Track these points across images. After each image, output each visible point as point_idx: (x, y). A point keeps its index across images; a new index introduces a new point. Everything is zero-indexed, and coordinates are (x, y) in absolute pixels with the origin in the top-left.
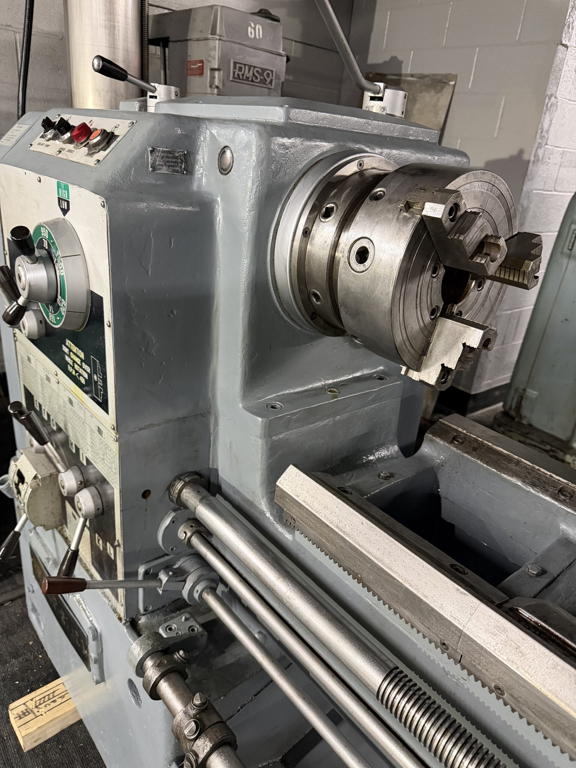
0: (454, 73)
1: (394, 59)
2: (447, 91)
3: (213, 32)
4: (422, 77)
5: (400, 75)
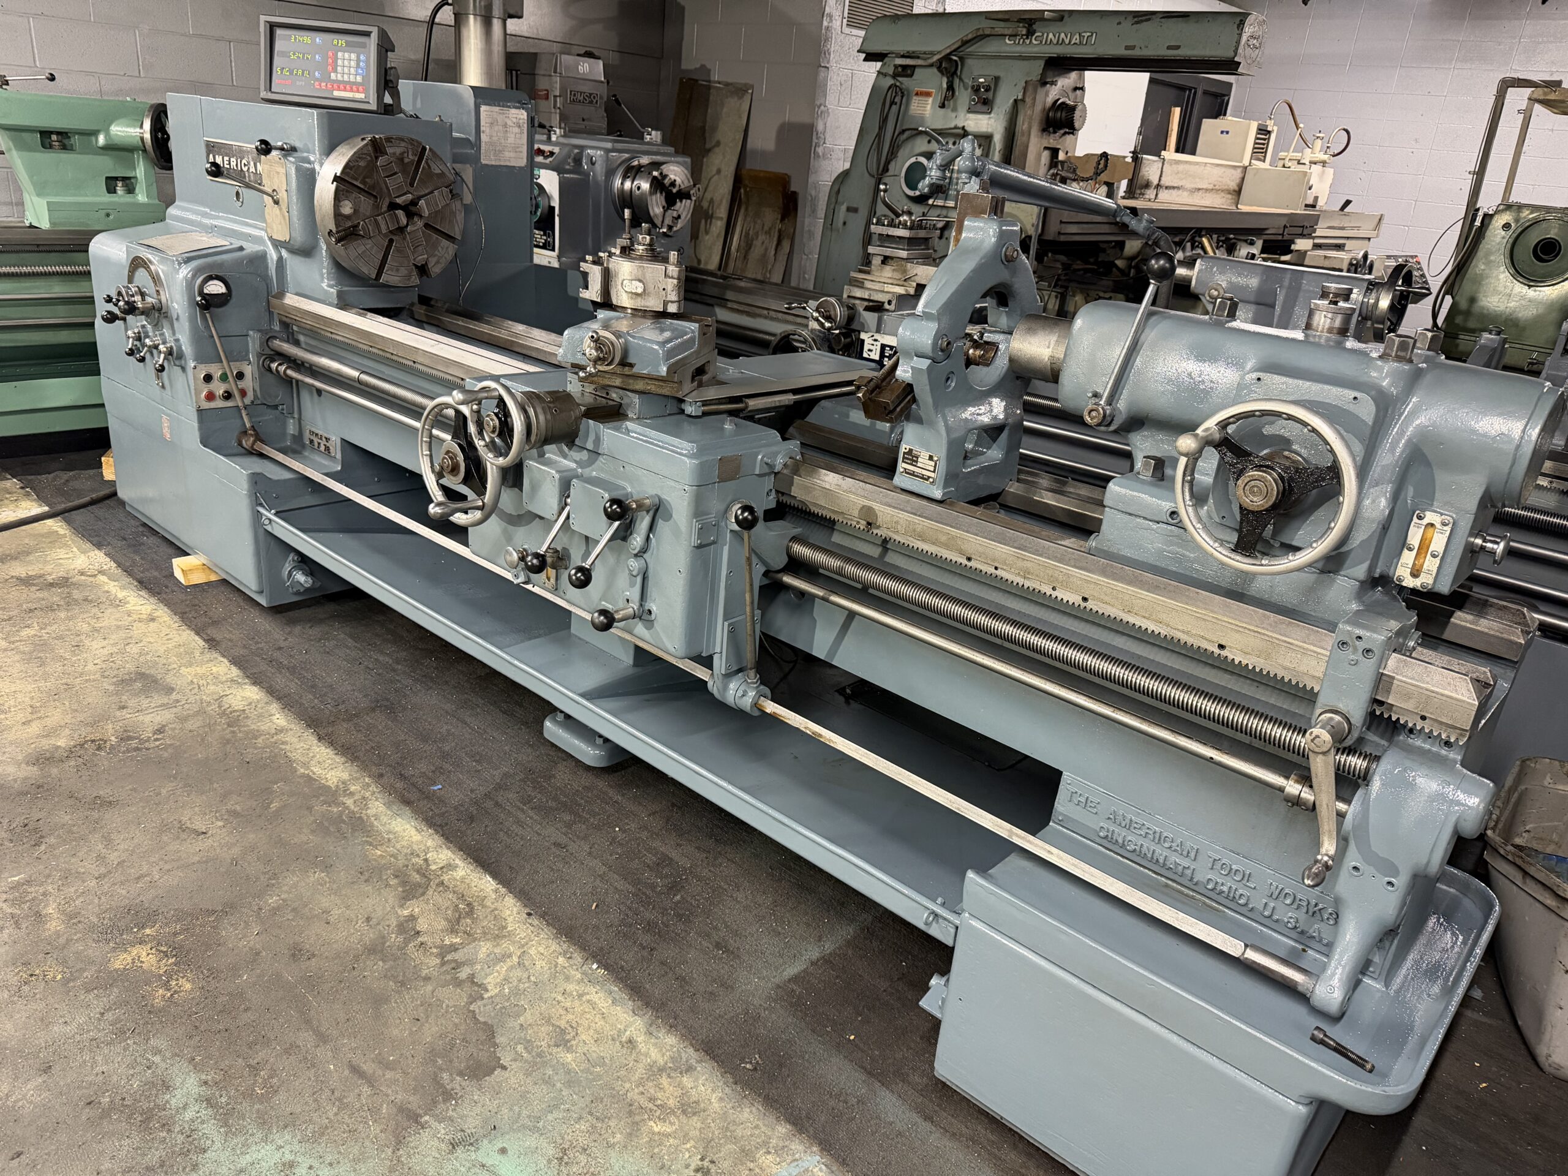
0: (751, 82)
1: (703, 66)
2: (747, 98)
3: (555, 72)
4: (727, 84)
5: (709, 81)
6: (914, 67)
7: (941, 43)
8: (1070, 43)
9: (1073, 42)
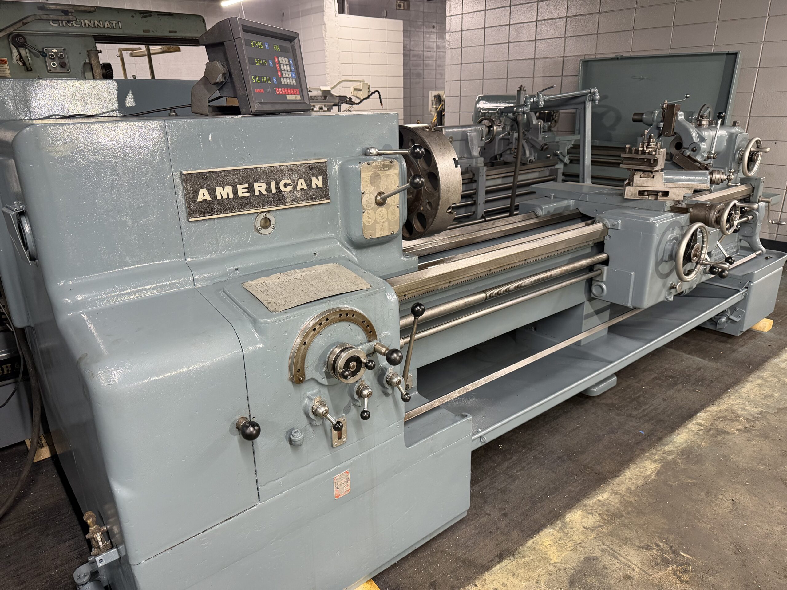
8: (104, 27)
9: (106, 26)
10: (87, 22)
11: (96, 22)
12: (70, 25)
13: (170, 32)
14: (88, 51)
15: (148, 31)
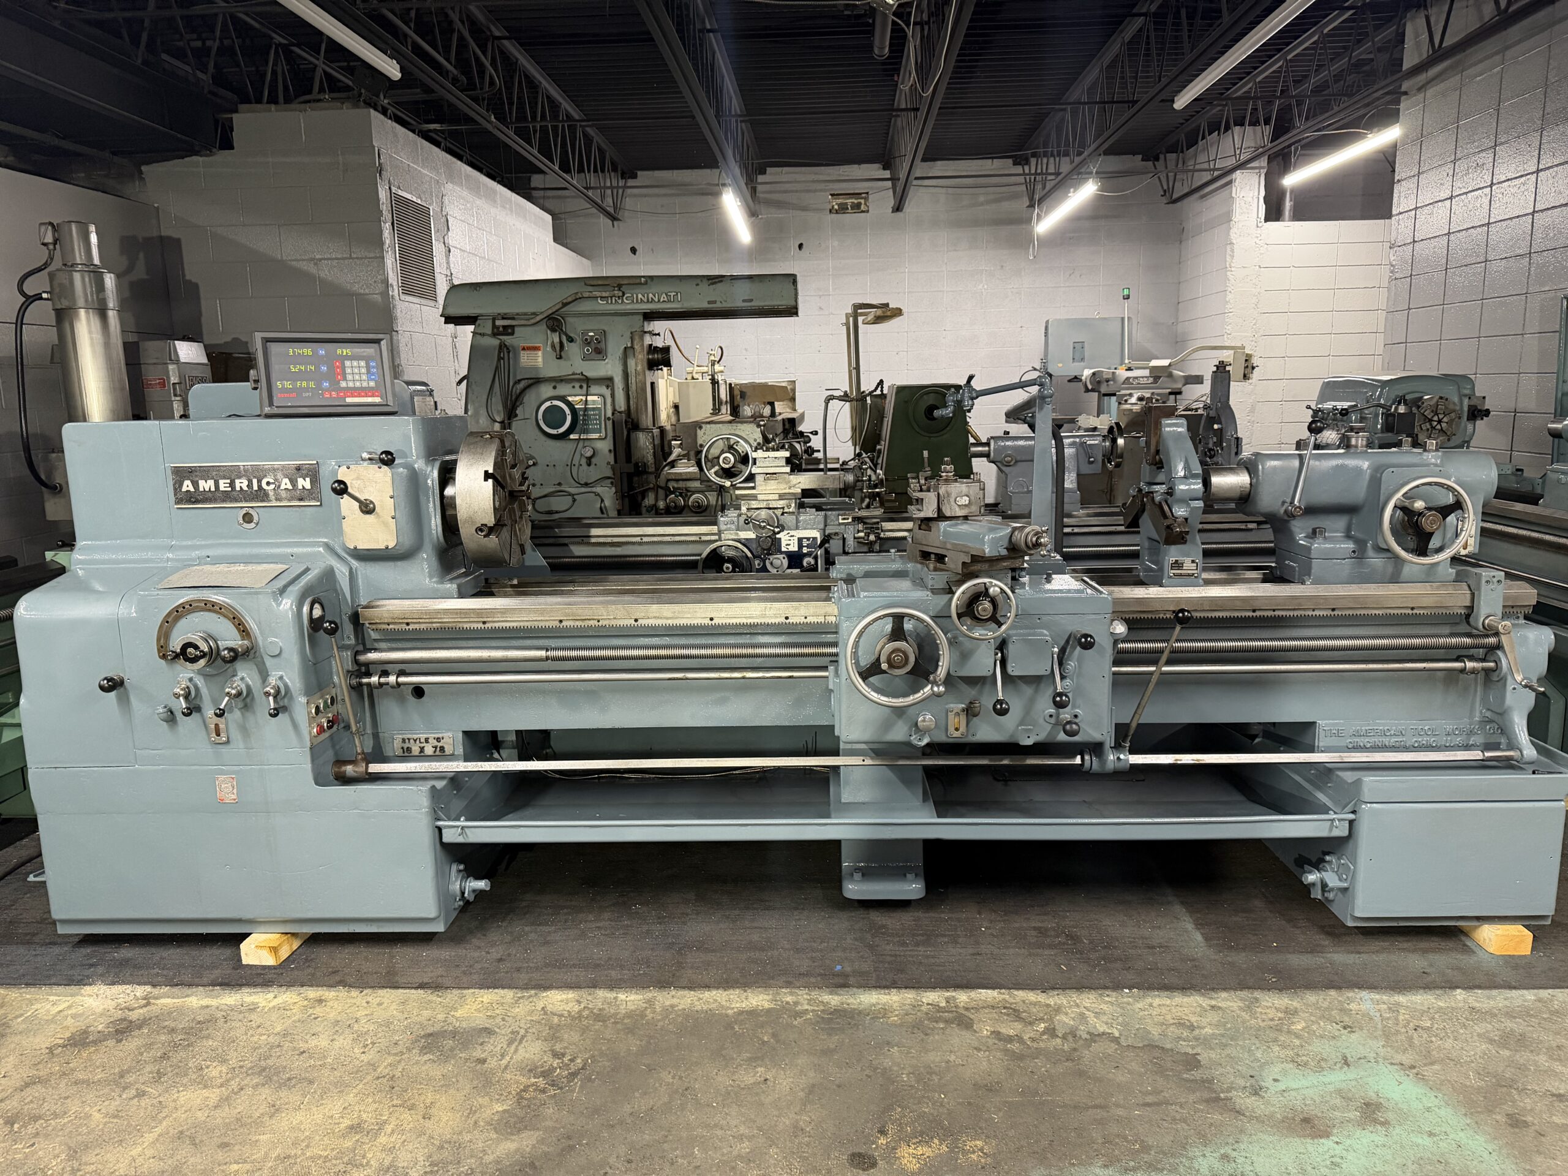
3: (170, 360)
6: (513, 327)
7: (545, 304)
8: (659, 301)
9: (662, 300)
10: (640, 296)
11: (651, 295)
12: (620, 301)
13: (744, 301)
14: (631, 333)
15: (715, 302)
